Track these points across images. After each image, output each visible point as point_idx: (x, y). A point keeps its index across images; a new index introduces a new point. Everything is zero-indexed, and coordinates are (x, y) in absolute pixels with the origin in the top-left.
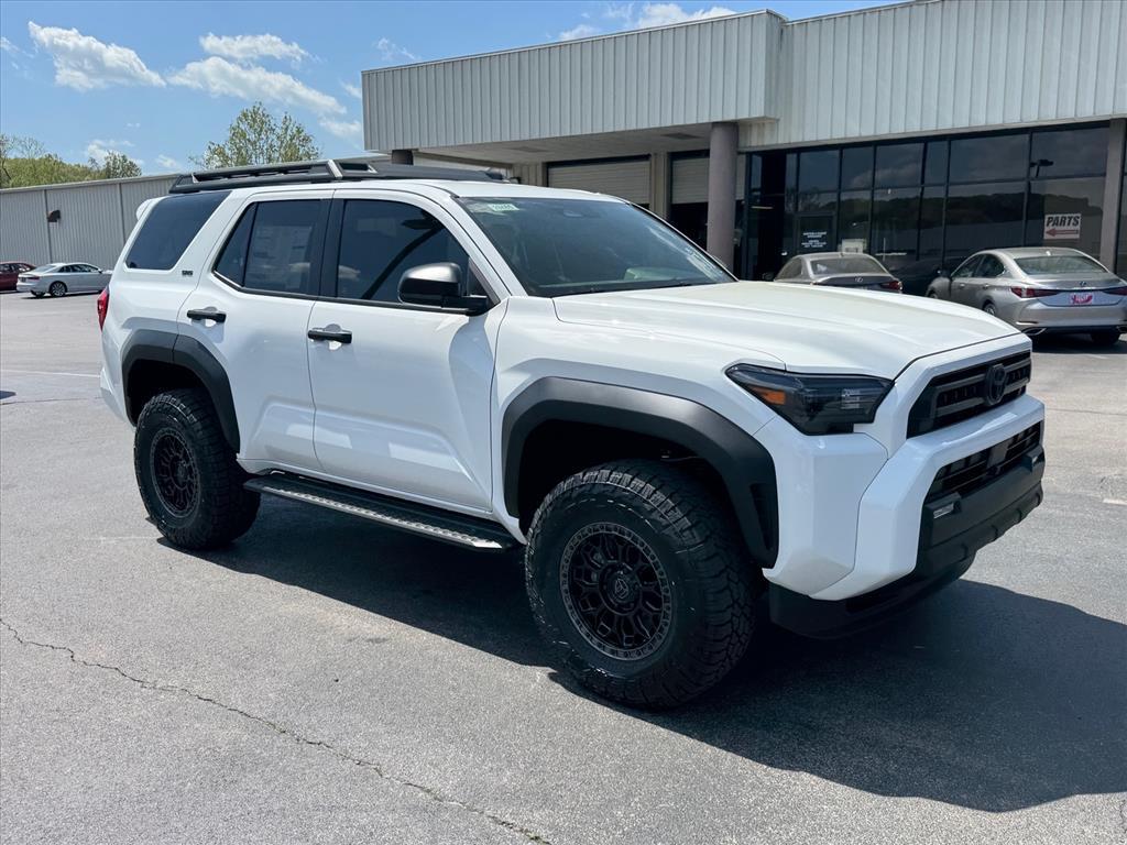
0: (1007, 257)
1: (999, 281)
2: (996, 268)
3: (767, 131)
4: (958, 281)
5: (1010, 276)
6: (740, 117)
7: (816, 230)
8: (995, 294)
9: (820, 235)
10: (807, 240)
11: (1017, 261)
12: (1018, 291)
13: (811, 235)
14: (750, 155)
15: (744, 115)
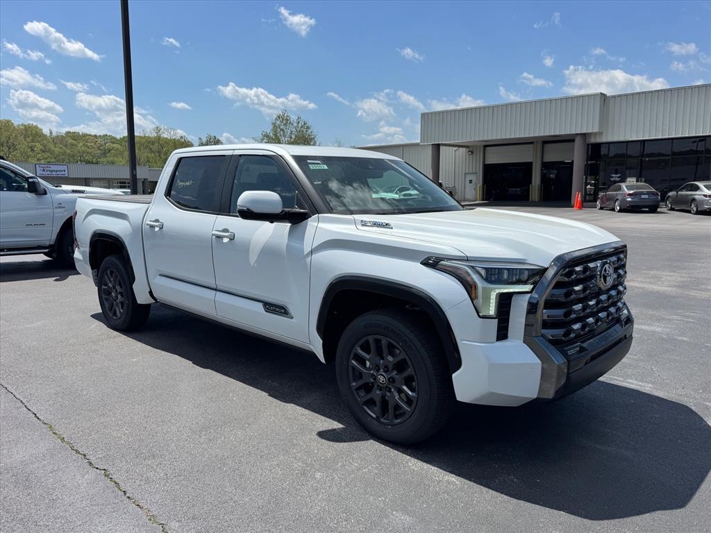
0: (701, 185)
1: (698, 193)
2: (697, 188)
3: (598, 136)
4: (679, 193)
5: (702, 191)
6: (589, 132)
7: (616, 174)
8: (696, 197)
9: (618, 176)
10: (612, 177)
11: (704, 186)
12: (705, 196)
13: (614, 175)
14: (588, 145)
15: (590, 131)
